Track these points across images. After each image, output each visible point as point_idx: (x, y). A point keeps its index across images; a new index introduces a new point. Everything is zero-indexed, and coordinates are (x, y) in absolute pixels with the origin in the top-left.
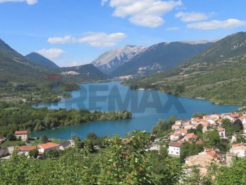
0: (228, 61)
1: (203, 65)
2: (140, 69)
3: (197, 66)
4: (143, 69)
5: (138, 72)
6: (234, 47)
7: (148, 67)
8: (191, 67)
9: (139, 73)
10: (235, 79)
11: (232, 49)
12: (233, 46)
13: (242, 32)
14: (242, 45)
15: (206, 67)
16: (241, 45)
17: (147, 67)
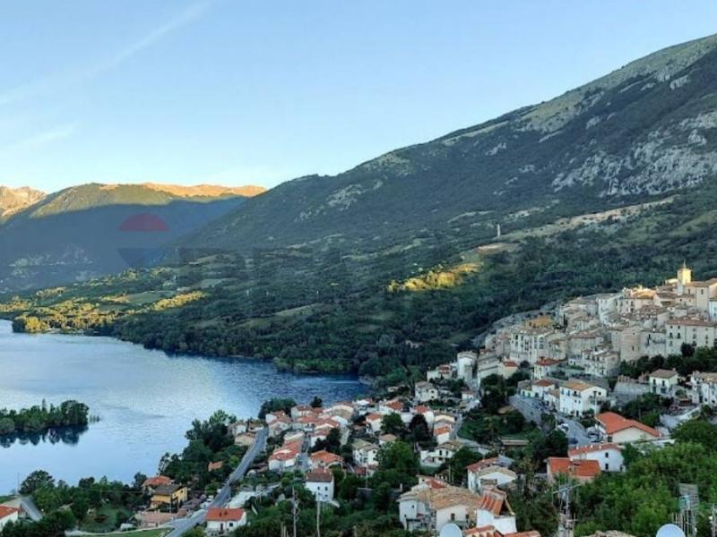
0: (289, 252)
1: (225, 263)
2: (23, 262)
3: (208, 263)
4: (31, 264)
5: (15, 273)
6: (302, 215)
7: (48, 256)
8: (192, 266)
9: (18, 275)
10: (322, 304)
11: (296, 220)
12: (300, 212)
13: (317, 175)
14: (322, 211)
15: (234, 269)
16: (318, 211)
17: (45, 257)
